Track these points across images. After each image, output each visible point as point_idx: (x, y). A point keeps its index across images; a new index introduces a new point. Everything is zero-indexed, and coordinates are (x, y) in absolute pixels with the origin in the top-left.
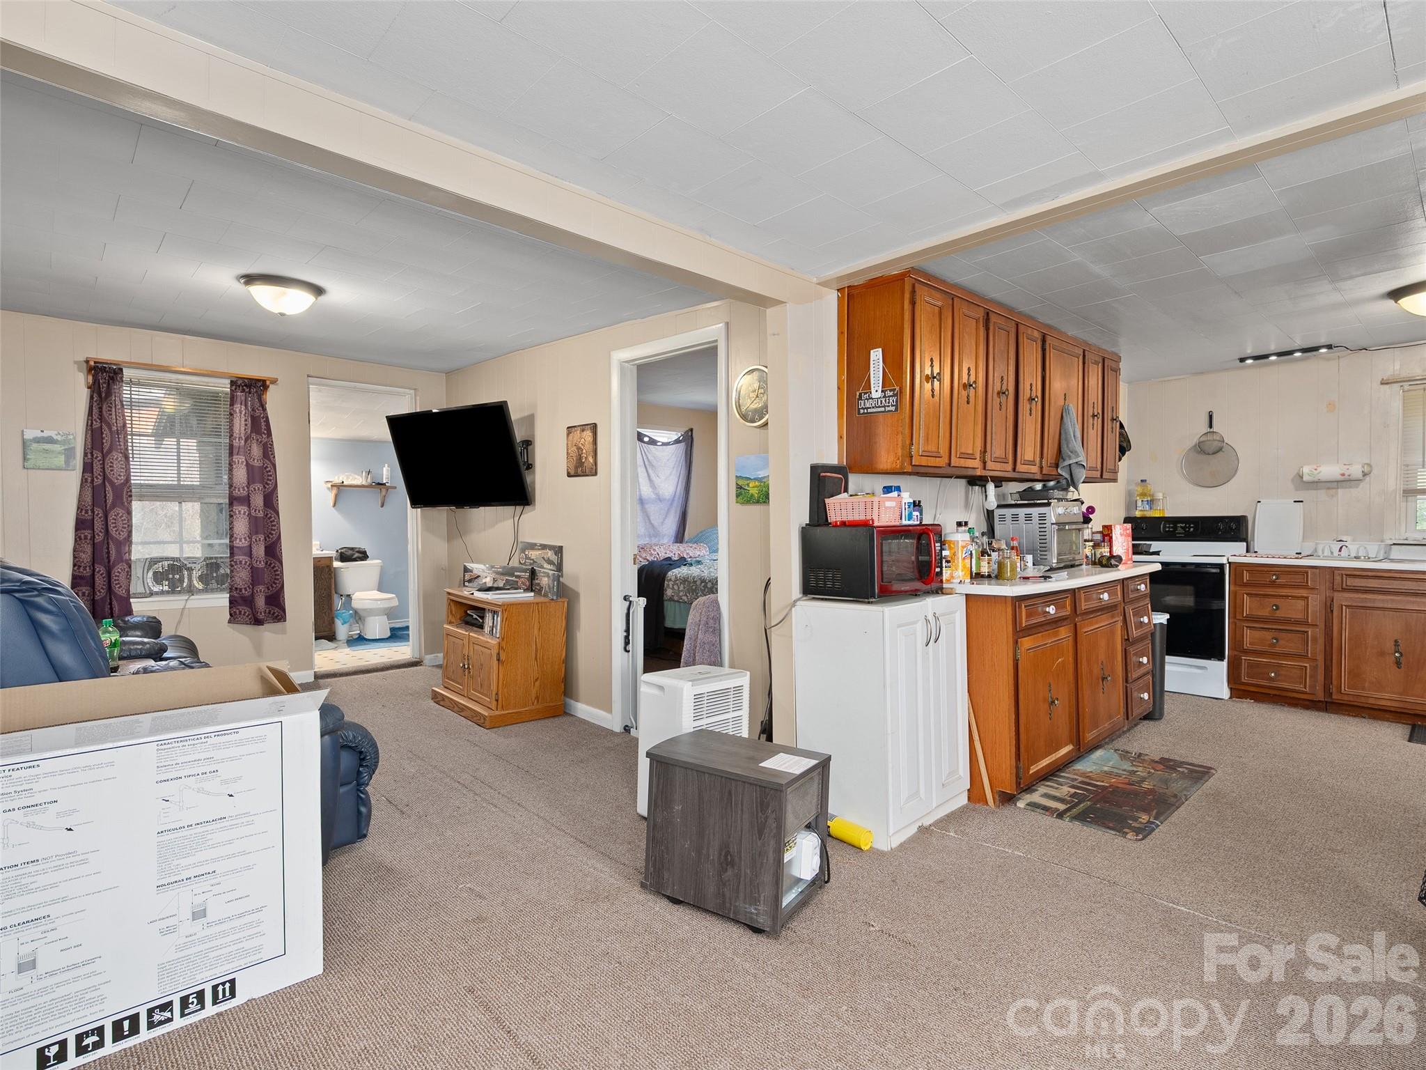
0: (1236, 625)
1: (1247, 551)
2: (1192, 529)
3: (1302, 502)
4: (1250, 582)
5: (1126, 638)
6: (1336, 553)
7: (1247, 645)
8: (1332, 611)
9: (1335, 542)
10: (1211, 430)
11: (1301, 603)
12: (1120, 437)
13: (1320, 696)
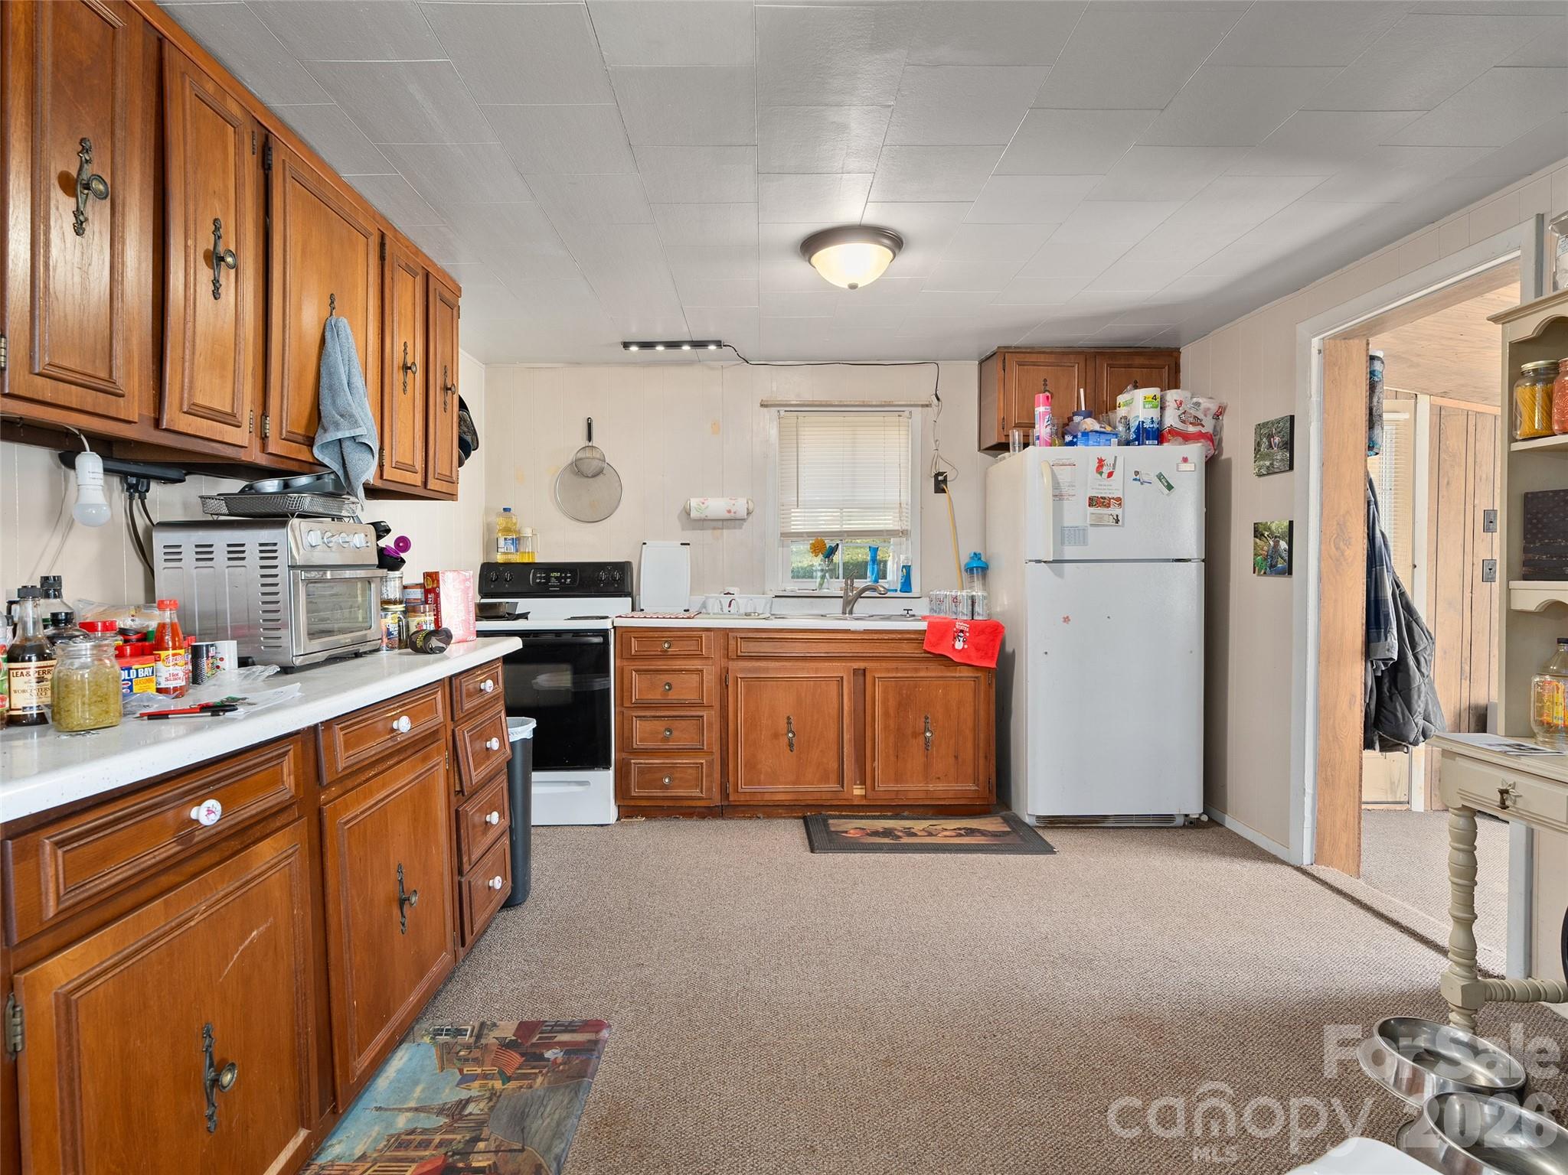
0: (623, 715)
1: (633, 610)
2: (569, 580)
3: (689, 544)
4: (638, 654)
5: (458, 789)
6: (726, 609)
7: (637, 744)
8: (727, 686)
9: (722, 595)
10: (590, 444)
11: (695, 678)
12: (460, 425)
13: (717, 800)
